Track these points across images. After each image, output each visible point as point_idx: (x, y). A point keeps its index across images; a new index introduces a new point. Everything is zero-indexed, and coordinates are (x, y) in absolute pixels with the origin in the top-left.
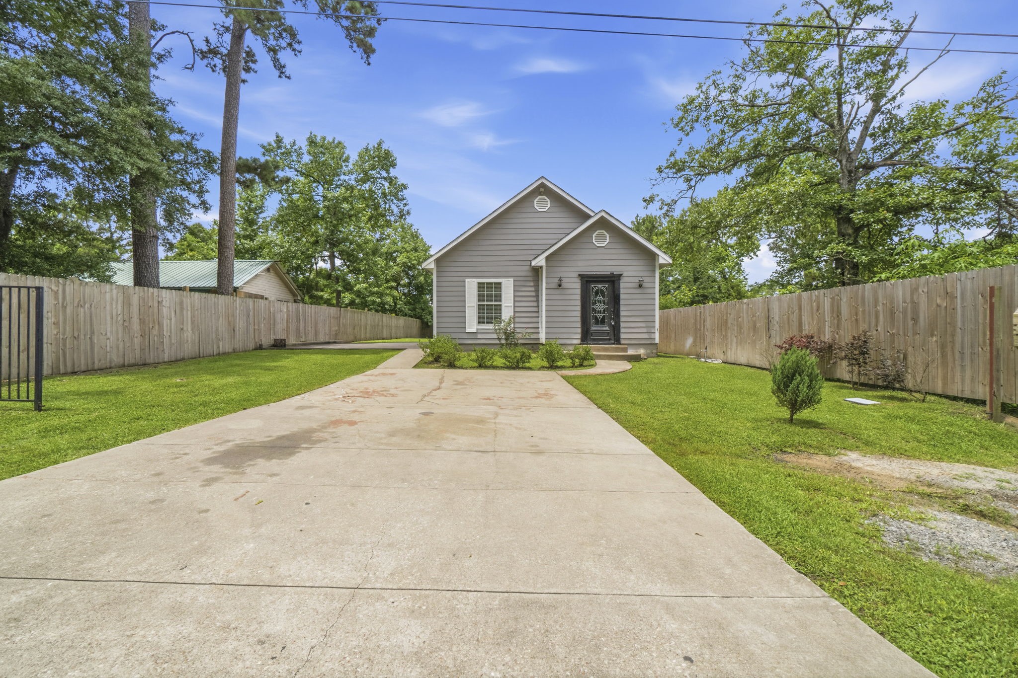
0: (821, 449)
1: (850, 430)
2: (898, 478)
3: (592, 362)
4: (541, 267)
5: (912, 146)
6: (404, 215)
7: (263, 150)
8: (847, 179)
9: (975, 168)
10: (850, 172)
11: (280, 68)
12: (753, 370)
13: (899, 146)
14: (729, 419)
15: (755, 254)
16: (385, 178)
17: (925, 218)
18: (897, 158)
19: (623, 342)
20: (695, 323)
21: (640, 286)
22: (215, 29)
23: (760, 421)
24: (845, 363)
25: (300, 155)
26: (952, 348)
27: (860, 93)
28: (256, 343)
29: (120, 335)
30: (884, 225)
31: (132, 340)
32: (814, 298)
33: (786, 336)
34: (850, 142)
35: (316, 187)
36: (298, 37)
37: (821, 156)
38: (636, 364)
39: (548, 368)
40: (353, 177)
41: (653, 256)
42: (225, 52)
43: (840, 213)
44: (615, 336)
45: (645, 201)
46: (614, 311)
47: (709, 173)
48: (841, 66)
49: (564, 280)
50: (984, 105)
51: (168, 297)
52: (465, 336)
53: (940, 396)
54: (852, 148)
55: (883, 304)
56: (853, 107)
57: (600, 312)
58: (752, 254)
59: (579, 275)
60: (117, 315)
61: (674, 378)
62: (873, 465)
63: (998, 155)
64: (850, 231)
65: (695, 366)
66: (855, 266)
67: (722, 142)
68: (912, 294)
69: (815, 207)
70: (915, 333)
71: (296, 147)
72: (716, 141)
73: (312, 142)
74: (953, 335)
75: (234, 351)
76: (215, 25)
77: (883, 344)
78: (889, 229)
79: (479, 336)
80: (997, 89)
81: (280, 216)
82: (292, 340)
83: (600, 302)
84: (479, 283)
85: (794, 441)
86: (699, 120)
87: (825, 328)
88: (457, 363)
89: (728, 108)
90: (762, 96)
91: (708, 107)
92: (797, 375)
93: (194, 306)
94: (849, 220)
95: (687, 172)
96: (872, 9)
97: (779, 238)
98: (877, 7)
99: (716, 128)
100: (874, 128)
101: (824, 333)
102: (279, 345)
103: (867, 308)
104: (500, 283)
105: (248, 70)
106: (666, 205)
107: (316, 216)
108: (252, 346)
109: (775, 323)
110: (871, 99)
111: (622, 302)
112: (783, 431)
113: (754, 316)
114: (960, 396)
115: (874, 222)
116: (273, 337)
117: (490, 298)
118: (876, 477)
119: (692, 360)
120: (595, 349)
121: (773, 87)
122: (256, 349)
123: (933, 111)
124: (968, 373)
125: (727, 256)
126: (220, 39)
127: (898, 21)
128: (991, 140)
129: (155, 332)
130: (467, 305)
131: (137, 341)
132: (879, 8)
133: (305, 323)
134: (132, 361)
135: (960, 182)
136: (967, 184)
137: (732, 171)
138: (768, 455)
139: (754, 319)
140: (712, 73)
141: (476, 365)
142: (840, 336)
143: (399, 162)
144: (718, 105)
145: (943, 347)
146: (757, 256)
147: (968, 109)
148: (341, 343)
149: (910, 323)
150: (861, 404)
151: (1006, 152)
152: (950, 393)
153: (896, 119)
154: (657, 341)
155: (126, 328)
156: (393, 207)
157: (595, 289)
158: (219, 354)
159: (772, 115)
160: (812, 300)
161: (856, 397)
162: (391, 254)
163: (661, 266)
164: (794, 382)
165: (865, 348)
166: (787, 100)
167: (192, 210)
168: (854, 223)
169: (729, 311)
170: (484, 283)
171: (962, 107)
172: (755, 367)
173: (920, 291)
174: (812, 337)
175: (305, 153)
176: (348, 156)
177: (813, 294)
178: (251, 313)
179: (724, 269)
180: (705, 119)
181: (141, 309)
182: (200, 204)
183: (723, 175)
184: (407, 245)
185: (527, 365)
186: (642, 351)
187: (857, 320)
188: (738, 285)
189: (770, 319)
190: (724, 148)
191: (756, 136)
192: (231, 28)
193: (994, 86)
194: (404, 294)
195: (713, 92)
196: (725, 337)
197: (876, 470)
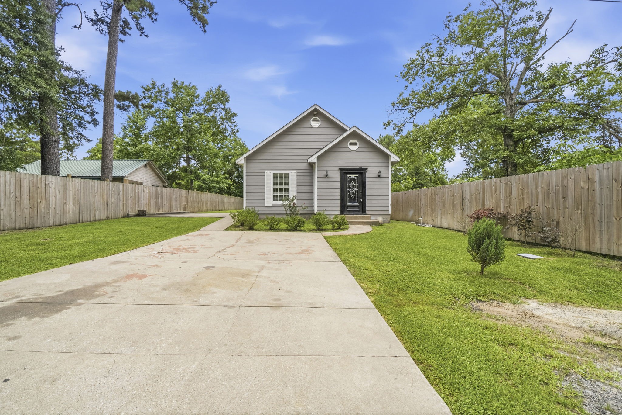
0: (507, 299)
1: (527, 280)
2: (573, 327)
3: (347, 226)
4: (315, 163)
5: (550, 90)
6: (234, 132)
7: (143, 90)
8: (509, 111)
9: (589, 104)
10: (511, 106)
11: (141, 29)
12: (452, 232)
13: (541, 90)
14: (436, 271)
15: (452, 159)
16: (223, 109)
17: (557, 136)
18: (540, 98)
19: (367, 212)
20: (415, 201)
21: (379, 176)
22: (101, 5)
23: (459, 273)
24: (515, 228)
25: (167, 93)
26: (593, 219)
27: (517, 57)
28: (124, 213)
29: (12, 207)
30: (532, 140)
31: (22, 211)
32: (493, 183)
33: (474, 210)
34: (511, 87)
35: (179, 114)
36: (155, 10)
37: (493, 96)
38: (376, 228)
39: (316, 230)
40: (202, 108)
41: (387, 157)
42: (109, 21)
43: (505, 132)
44: (362, 209)
45: (384, 124)
46: (362, 193)
47: (424, 107)
48: (505, 40)
49: (329, 172)
50: (593, 65)
51: (54, 180)
52: (264, 208)
53: (585, 252)
54: (512, 91)
55: (542, 187)
56: (513, 65)
57: (353, 193)
58: (450, 159)
59: (340, 169)
60: (10, 193)
61: (399, 237)
62: (551, 314)
63: (603, 96)
64: (512, 143)
65: (414, 229)
66: (515, 165)
67: (432, 88)
68: (563, 180)
69: (490, 128)
70: (565, 208)
71: (165, 88)
72: (428, 87)
73: (175, 85)
74: (593, 209)
75: (107, 218)
76: (101, 2)
77: (542, 215)
78: (535, 143)
79: (273, 209)
80: (601, 55)
81: (154, 131)
82: (152, 211)
83: (353, 186)
84: (274, 174)
85: (486, 291)
86: (418, 74)
87: (500, 204)
88: (255, 227)
89: (436, 67)
90: (456, 60)
91: (423, 65)
92: (487, 239)
93: (75, 188)
94: (510, 136)
95: (410, 106)
96: (524, 5)
97: (467, 149)
98: (528, 3)
99: (428, 80)
100: (526, 79)
101: (500, 207)
102: (142, 214)
103: (530, 191)
104: (288, 174)
105: (125, 33)
106: (397, 127)
107: (178, 133)
108: (121, 214)
109: (467, 200)
110: (524, 60)
111: (367, 187)
112: (477, 282)
113: (453, 196)
114: (599, 252)
115: (527, 138)
116: (137, 209)
117: (281, 183)
118: (555, 326)
119: (412, 225)
120: (348, 218)
121: (463, 55)
122: (124, 217)
123: (562, 68)
124: (605, 236)
125: (436, 160)
126: (105, 12)
127: (541, 12)
128: (599, 86)
129: (43, 205)
130: (266, 188)
131: (27, 211)
132: (529, 4)
133: (162, 199)
134: (22, 226)
135: (580, 113)
136: (583, 114)
137: (438, 107)
138: (466, 303)
139: (453, 198)
140: (425, 45)
141: (268, 228)
142: (511, 210)
143: (231, 99)
144: (430, 65)
145: (586, 218)
146: (454, 160)
147: (584, 68)
148: (188, 213)
149: (562, 200)
150: (530, 258)
151: (608, 94)
152: (591, 250)
153: (540, 74)
154: (390, 212)
155: (18, 202)
156: (228, 127)
157: (350, 178)
158: (95, 221)
159: (463, 71)
160: (491, 185)
161: (524, 253)
162: (228, 157)
163: (393, 164)
164: (484, 244)
165: (530, 218)
166: (472, 62)
167: (87, 125)
168: (514, 138)
169: (437, 193)
170: (277, 174)
171: (580, 66)
172: (453, 230)
173: (569, 178)
174: (492, 210)
175: (171, 92)
176: (199, 94)
177: (493, 181)
178: (121, 193)
179: (433, 168)
180: (421, 74)
181: (31, 189)
182: (92, 121)
183: (433, 109)
184: (237, 151)
185: (302, 228)
186: (380, 219)
187: (523, 198)
188: (442, 178)
189: (464, 197)
190: (433, 92)
191: (453, 84)
192: (113, 5)
193: (600, 54)
194: (236, 182)
195: (427, 56)
196: (434, 210)
197: (554, 318)
